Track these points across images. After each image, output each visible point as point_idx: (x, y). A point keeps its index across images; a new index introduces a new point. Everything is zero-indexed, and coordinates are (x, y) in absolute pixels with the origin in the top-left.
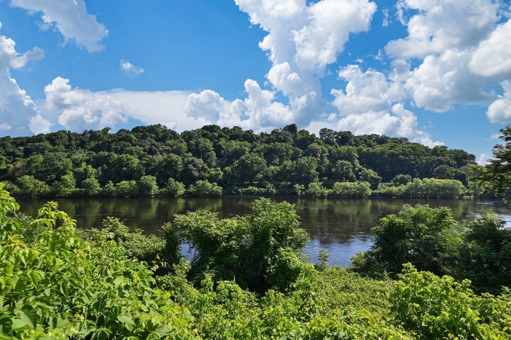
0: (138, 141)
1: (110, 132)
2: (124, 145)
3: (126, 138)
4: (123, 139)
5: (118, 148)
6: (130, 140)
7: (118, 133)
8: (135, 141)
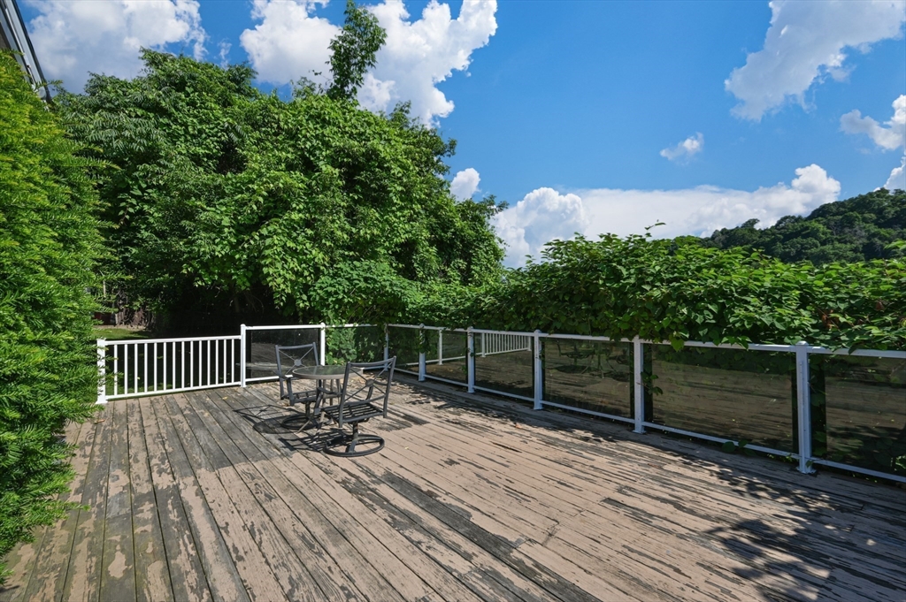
0: (832, 234)
1: (757, 227)
2: (802, 245)
3: (802, 230)
4: (796, 234)
5: (789, 252)
6: (814, 234)
7: (777, 225)
8: (824, 233)
